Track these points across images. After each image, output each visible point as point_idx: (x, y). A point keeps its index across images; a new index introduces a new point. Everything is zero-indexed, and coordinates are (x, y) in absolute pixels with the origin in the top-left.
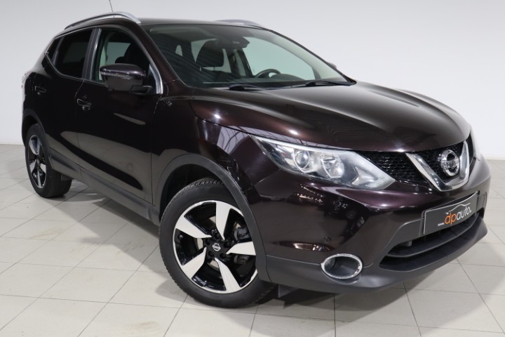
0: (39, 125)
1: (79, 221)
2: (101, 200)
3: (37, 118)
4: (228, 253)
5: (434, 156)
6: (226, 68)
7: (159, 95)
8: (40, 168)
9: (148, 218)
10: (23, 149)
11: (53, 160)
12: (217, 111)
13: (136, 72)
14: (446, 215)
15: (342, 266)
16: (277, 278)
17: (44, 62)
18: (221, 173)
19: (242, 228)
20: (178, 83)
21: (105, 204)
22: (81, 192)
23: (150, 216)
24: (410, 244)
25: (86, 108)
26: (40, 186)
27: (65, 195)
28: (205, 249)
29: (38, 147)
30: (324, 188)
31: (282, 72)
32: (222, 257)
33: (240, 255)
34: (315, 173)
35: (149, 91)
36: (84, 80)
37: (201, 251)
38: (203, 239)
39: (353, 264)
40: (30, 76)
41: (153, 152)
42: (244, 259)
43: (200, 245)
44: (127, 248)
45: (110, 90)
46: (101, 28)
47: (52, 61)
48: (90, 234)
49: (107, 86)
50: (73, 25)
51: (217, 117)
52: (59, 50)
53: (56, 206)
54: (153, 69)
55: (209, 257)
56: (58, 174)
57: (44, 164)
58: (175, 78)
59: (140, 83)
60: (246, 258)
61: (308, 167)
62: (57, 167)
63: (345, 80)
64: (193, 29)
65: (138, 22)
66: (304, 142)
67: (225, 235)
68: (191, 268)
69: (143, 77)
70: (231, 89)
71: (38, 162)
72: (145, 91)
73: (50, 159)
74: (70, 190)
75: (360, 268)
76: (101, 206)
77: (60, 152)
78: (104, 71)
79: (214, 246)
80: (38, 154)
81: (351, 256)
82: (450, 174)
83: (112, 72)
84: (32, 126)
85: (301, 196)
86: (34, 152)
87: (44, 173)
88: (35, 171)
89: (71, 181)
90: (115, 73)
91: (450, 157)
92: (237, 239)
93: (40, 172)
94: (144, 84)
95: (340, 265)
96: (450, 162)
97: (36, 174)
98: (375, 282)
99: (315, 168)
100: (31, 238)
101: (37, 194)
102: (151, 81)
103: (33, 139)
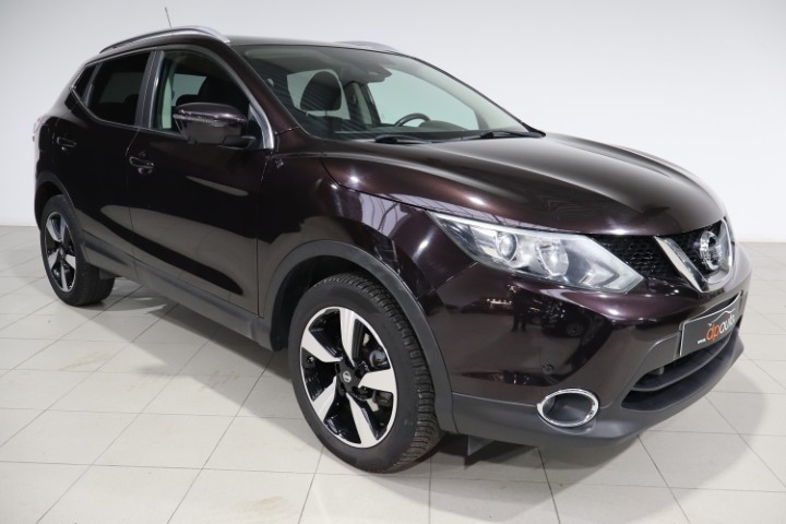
0: (64, 198)
1: (133, 342)
2: (160, 307)
3: (62, 186)
4: (360, 386)
5: (690, 240)
6: (343, 113)
7: (268, 151)
8: (66, 263)
9: (250, 337)
10: (38, 233)
11: (87, 249)
12: (353, 171)
13: (227, 115)
14: (709, 328)
15: (566, 407)
16: (466, 426)
17: (70, 101)
18: (379, 269)
20: (297, 132)
21: (167, 314)
22: (128, 296)
23: (253, 333)
24: (661, 372)
25: (145, 171)
26: (65, 288)
27: (104, 301)
28: (334, 379)
29: (63, 230)
30: (544, 292)
31: (433, 117)
32: (354, 392)
34: (525, 269)
35: (250, 144)
36: (138, 128)
39: (584, 403)
40: (47, 122)
41: (260, 238)
44: (215, 381)
45: (191, 142)
46: (165, 51)
47: (83, 100)
48: (153, 361)
49: (186, 137)
50: (114, 46)
51: (354, 180)
52: (95, 84)
53: (92, 318)
54: (256, 110)
56: (95, 270)
57: (71, 254)
58: (293, 125)
59: (237, 131)
61: (515, 259)
62: (93, 258)
63: (526, 131)
64: (304, 52)
65: (226, 41)
66: (500, 219)
67: (354, 358)
69: (240, 123)
70: (378, 141)
71: (62, 252)
72: (244, 144)
73: (82, 247)
74: (112, 293)
75: (595, 408)
76: (162, 317)
77: (99, 236)
78: (182, 114)
79: (344, 375)
80: (63, 240)
81: (580, 391)
82: (712, 267)
83: (193, 115)
84: (52, 199)
85: (494, 302)
86: (55, 238)
87: (71, 268)
88: (57, 266)
89: (113, 280)
90: (196, 116)
91: (712, 242)
93: (65, 268)
94: (243, 133)
95: (563, 405)
96: (711, 249)
97: (59, 271)
98: (614, 429)
99: (525, 259)
100: (62, 370)
101: (60, 301)
102: (254, 129)
103: (53, 218)
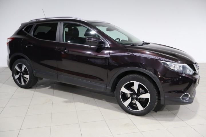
4: (139, 98)
7: (108, 48)
19: (143, 90)
22: (37, 85)
26: (23, 84)
28: (131, 97)
29: (23, 68)
32: (137, 99)
33: (142, 98)
37: (130, 98)
38: (130, 94)
42: (143, 100)
43: (129, 96)
52: (34, 30)
55: (132, 100)
57: (26, 75)
60: (145, 99)
65: (86, 22)
67: (137, 92)
68: (126, 103)
75: (189, 97)
76: (54, 89)
79: (134, 96)
86: (19, 70)
88: (19, 78)
92: (141, 93)
103: (18, 65)
